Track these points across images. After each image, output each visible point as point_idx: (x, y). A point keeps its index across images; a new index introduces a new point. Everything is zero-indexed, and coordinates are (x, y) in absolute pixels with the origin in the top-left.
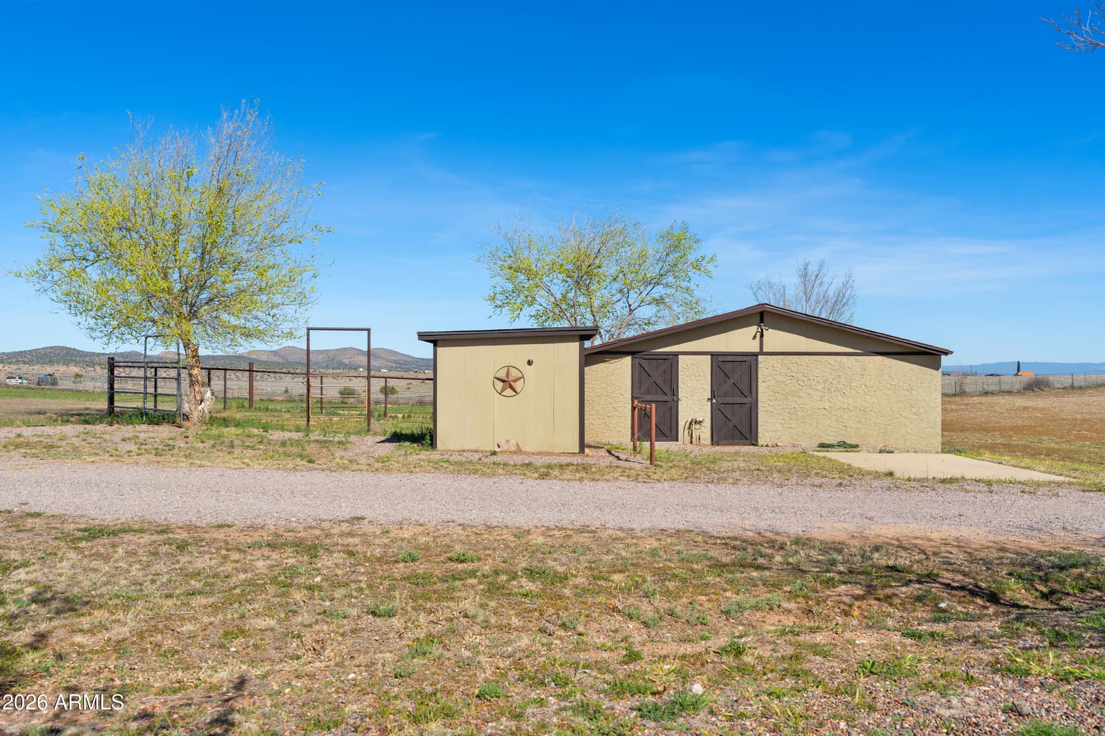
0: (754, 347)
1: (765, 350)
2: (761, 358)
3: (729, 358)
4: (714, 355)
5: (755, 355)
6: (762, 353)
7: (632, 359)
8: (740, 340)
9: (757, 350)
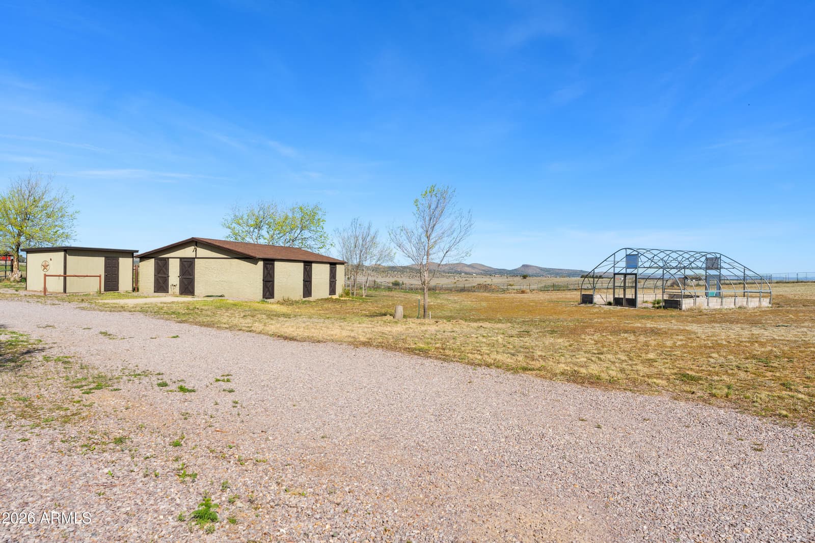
0: (193, 255)
1: (197, 257)
2: (196, 260)
3: (185, 260)
4: (181, 258)
5: (194, 258)
6: (196, 258)
7: (155, 260)
8: (188, 252)
9: (195, 257)
